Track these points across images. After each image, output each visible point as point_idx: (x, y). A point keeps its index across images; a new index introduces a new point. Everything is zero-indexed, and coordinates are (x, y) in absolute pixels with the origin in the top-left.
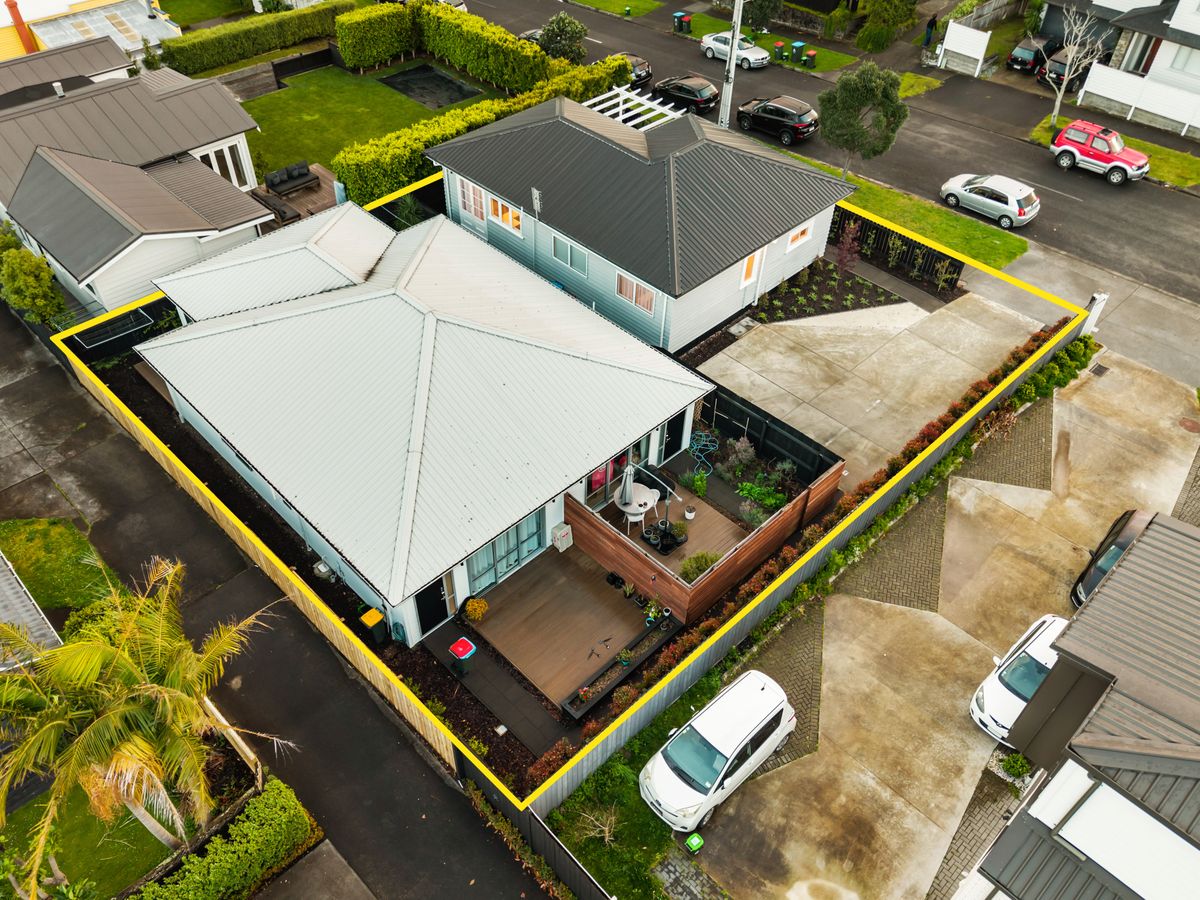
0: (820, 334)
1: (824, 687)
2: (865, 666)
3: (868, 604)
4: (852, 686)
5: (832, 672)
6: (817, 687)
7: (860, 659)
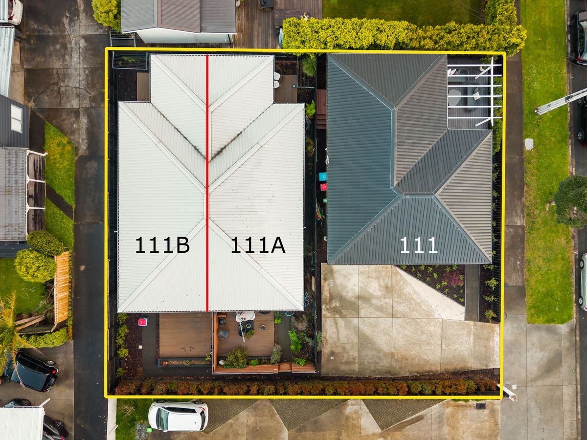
0: (408, 290)
1: (230, 421)
2: (248, 426)
3: (273, 411)
4: (237, 428)
5: (237, 419)
6: (228, 419)
7: (249, 423)
